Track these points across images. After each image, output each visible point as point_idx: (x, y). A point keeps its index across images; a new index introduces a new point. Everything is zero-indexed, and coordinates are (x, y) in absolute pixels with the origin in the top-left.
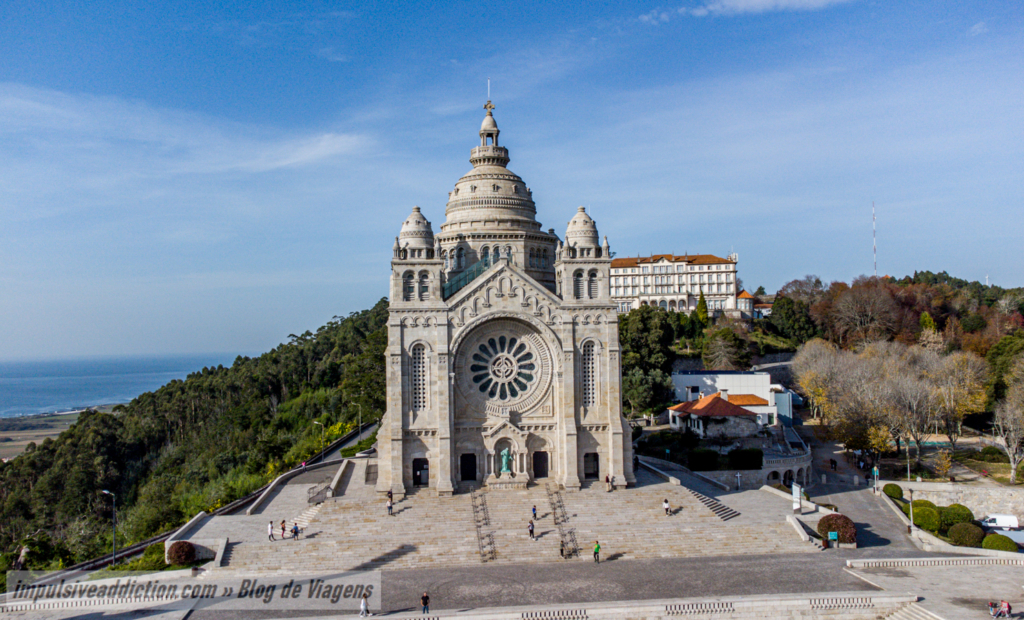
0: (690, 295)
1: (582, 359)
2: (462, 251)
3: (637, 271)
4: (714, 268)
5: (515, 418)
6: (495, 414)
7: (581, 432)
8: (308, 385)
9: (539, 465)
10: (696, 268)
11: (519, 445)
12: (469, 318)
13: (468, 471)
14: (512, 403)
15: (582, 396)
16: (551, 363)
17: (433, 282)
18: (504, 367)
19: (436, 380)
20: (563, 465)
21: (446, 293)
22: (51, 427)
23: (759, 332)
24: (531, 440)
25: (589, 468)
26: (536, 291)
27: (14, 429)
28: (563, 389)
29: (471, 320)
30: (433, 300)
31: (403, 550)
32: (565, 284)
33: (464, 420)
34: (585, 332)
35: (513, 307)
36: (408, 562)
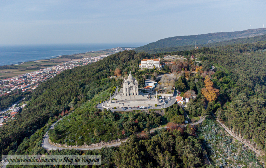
1: (136, 88)
2: (129, 82)
3: (147, 61)
4: (157, 61)
5: (132, 92)
6: (131, 91)
7: (136, 92)
9: (133, 94)
10: (155, 61)
11: (132, 93)
12: (129, 86)
13: (129, 95)
14: (132, 91)
15: (136, 90)
16: (134, 89)
17: (127, 84)
18: (131, 89)
19: (128, 90)
20: (135, 94)
21: (128, 84)
23: (162, 70)
24: (133, 93)
25: (136, 94)
26: (133, 85)
28: (135, 90)
29: (130, 86)
30: (127, 85)
31: (127, 99)
32: (135, 84)
33: (129, 92)
34: (136, 87)
35: (132, 86)
36: (127, 100)
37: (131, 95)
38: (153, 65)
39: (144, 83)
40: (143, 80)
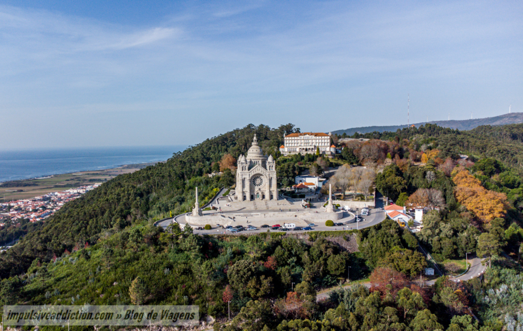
0: (315, 146)
1: (270, 180)
2: (251, 162)
3: (298, 138)
4: (323, 137)
5: (260, 189)
6: (257, 189)
7: (270, 192)
8: (194, 175)
9: (263, 197)
10: (317, 138)
11: (260, 194)
12: (252, 174)
13: (252, 198)
14: (259, 187)
15: (270, 186)
16: (265, 181)
17: (247, 168)
18: (258, 181)
19: (247, 184)
20: (267, 196)
21: (249, 169)
22: (37, 185)
23: (336, 159)
24: (262, 193)
25: (271, 197)
26: (263, 169)
27: (21, 186)
28: (267, 185)
29: (253, 174)
30: (247, 171)
31: (244, 208)
32: (268, 168)
33: (252, 190)
34: (271, 176)
35: (259, 172)
37: (258, 200)
38: (313, 147)
39: (292, 175)
40: (289, 168)
